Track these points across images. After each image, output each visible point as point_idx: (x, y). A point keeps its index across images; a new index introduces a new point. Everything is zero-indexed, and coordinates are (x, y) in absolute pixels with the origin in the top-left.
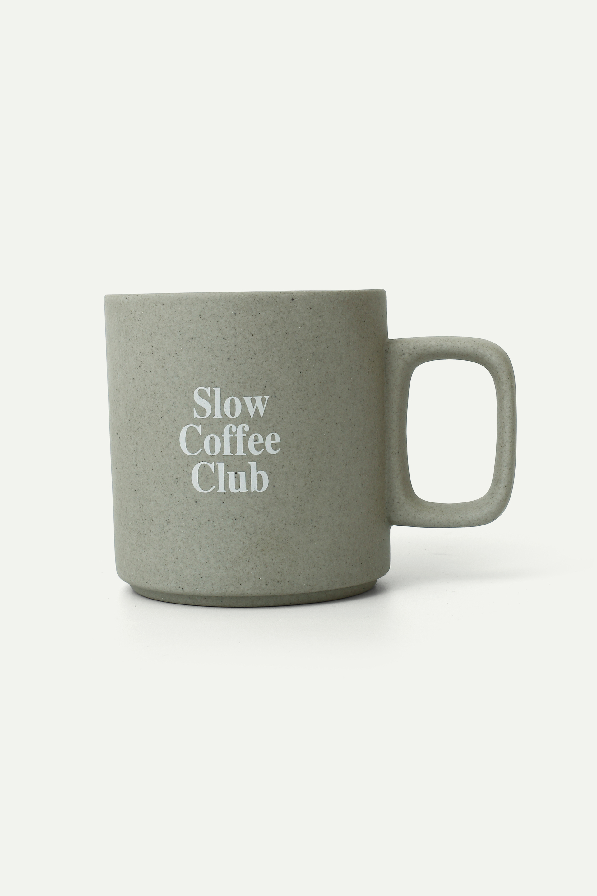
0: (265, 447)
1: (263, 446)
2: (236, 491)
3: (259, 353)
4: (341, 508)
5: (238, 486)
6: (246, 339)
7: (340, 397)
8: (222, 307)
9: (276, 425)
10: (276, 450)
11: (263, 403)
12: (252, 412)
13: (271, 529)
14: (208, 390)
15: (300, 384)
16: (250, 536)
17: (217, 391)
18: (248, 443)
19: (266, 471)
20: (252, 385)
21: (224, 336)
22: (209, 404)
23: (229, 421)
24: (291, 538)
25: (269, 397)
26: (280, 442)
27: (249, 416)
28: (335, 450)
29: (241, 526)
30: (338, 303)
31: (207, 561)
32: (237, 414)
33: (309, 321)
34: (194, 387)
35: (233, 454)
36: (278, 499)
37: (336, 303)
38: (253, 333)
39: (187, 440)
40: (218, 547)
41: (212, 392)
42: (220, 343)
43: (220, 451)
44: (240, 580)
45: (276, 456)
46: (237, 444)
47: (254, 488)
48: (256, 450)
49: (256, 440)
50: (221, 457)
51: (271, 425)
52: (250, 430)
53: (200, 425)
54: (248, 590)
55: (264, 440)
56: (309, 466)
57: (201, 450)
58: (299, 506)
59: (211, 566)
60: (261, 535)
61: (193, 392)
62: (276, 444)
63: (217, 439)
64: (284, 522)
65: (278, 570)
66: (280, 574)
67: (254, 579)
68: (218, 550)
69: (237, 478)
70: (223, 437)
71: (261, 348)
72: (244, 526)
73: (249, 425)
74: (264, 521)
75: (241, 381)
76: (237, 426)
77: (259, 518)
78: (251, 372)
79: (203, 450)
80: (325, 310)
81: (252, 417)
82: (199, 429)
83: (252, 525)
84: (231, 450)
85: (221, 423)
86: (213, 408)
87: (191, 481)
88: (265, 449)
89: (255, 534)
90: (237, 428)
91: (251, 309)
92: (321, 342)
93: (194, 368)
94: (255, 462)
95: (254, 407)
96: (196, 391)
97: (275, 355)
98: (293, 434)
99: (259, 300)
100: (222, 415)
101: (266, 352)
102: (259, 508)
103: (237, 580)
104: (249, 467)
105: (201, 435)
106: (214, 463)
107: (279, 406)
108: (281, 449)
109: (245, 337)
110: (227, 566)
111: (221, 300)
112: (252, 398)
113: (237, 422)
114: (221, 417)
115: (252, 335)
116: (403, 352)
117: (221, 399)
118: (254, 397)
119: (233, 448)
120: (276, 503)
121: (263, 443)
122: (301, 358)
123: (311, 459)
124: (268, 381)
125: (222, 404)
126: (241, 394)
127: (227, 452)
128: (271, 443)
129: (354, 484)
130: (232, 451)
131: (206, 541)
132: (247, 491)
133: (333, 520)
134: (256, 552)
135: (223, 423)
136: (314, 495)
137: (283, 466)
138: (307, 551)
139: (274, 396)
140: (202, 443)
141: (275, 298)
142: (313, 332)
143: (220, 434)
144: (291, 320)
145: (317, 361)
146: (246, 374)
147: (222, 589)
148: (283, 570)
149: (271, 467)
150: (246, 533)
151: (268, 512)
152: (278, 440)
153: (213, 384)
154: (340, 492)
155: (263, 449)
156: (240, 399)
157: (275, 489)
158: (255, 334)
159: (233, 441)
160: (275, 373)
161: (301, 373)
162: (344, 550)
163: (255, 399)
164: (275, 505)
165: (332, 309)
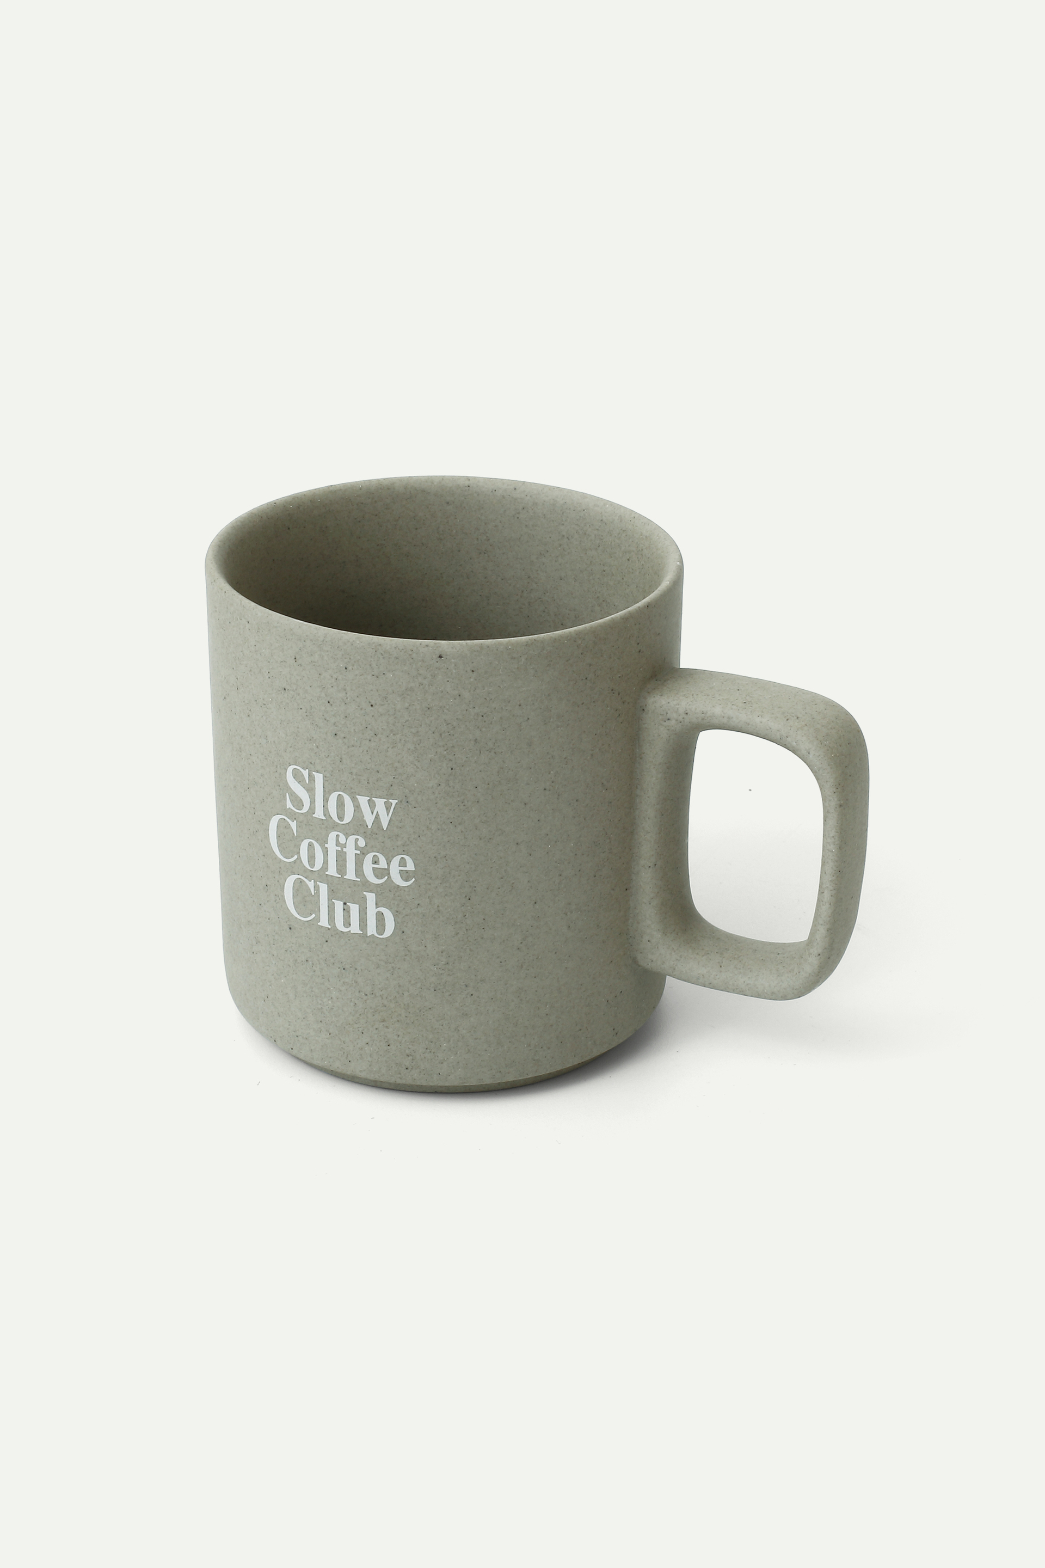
0: (389, 874)
1: (387, 872)
2: (345, 930)
3: (382, 734)
4: (522, 966)
5: (347, 923)
6: (361, 709)
7: (525, 804)
8: (327, 653)
9: (408, 845)
10: (406, 881)
11: (388, 809)
12: (369, 820)
13: (398, 992)
14: (306, 773)
15: (450, 787)
16: (365, 998)
17: (319, 778)
18: (363, 865)
19: (390, 909)
20: (370, 780)
21: (329, 699)
22: (307, 795)
23: (335, 827)
24: (430, 1009)
25: (397, 801)
26: (414, 869)
27: (365, 826)
28: (513, 883)
29: (352, 981)
30: (526, 659)
31: (304, 1016)
32: (348, 818)
33: (470, 691)
34: (288, 765)
35: (340, 876)
36: (409, 951)
37: (523, 660)
38: (373, 703)
39: (278, 837)
40: (320, 1002)
41: (312, 778)
42: (323, 708)
43: (322, 867)
44: (349, 1056)
45: (406, 889)
46: (347, 863)
47: (372, 930)
48: (375, 876)
49: (376, 862)
50: (322, 875)
51: (399, 843)
52: (366, 845)
53: (295, 821)
54: (361, 1071)
55: (388, 864)
56: (463, 908)
57: (296, 857)
58: (445, 964)
59: (309, 1024)
60: (382, 999)
61: (286, 769)
62: (407, 872)
63: (317, 847)
64: (419, 985)
65: (408, 1052)
66: (410, 1058)
67: (370, 1059)
68: (320, 1007)
69: (346, 910)
70: (327, 848)
71: (385, 727)
72: (356, 982)
73: (365, 838)
74: (387, 979)
75: (354, 771)
76: (347, 836)
77: (379, 974)
78: (370, 761)
79: (299, 858)
80: (501, 672)
81: (369, 827)
82: (294, 825)
83: (368, 982)
84: (337, 869)
85: (323, 826)
86: (313, 802)
87: (283, 896)
88: (389, 877)
89: (373, 996)
90: (347, 839)
91: (370, 665)
92: (491, 723)
93: (287, 735)
94: (374, 894)
95: (372, 813)
96: (290, 769)
97: (407, 740)
98: (437, 860)
99: (383, 653)
100: (325, 815)
101: (394, 734)
102: (379, 960)
103: (346, 1054)
104: (365, 899)
105: (297, 836)
106: (314, 882)
107: (413, 817)
108: (416, 880)
109: (361, 707)
110: (331, 1031)
111: (325, 642)
112: (369, 800)
113: (348, 830)
114: (324, 818)
115: (372, 706)
116: (668, 716)
117: (324, 791)
118: (373, 799)
119: (341, 867)
120: (405, 957)
121: (386, 868)
122: (453, 747)
123: (467, 898)
124: (397, 777)
125: (326, 800)
126: (353, 790)
127: (332, 871)
128: (400, 870)
129: (550, 929)
130: (339, 871)
131: (303, 987)
132: (362, 932)
133: (506, 984)
134: (374, 1021)
135: (326, 827)
136: (471, 950)
137: (418, 904)
138: (457, 1030)
139: (405, 801)
140: (298, 847)
141: (410, 653)
142: (477, 708)
143: (323, 842)
144: (436, 688)
145: (482, 752)
146: (361, 762)
147: (325, 1061)
148: (415, 1052)
149: (398, 905)
150: (359, 992)
151: (393, 967)
152: (410, 866)
153: (312, 766)
154: (521, 943)
155: (386, 877)
156: (352, 798)
157: (405, 937)
158: (376, 704)
159: (341, 857)
160: (407, 767)
161: (452, 769)
162: (526, 1026)
163: (374, 802)
164: (404, 960)
165: (514, 670)
